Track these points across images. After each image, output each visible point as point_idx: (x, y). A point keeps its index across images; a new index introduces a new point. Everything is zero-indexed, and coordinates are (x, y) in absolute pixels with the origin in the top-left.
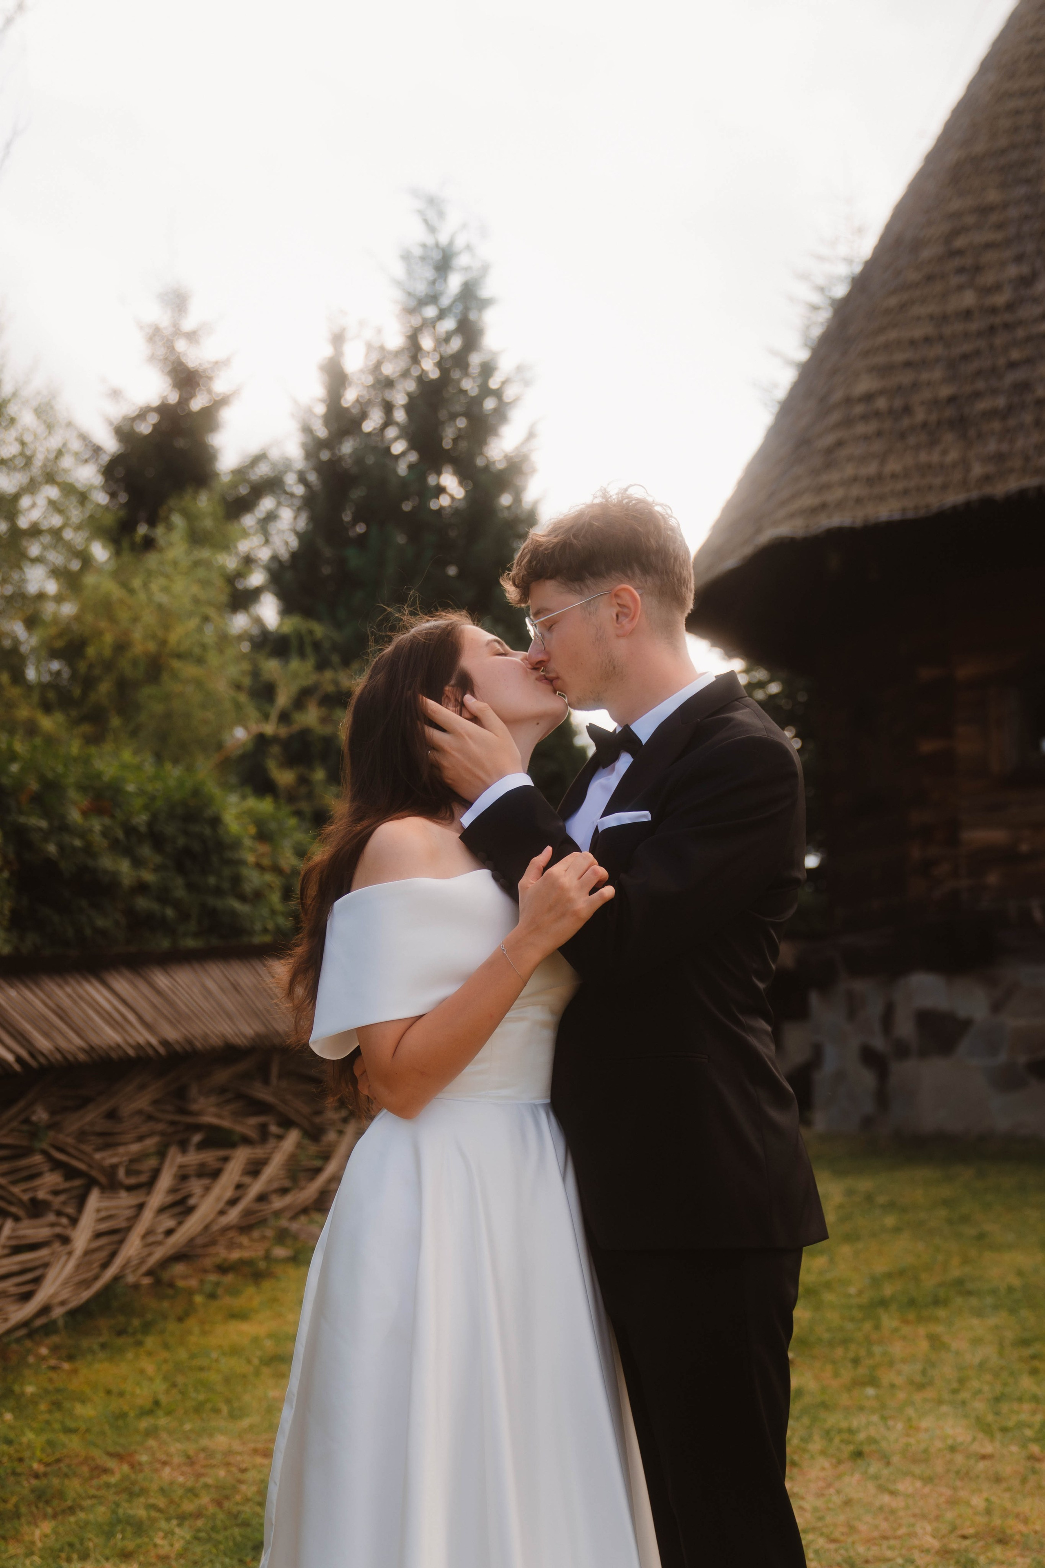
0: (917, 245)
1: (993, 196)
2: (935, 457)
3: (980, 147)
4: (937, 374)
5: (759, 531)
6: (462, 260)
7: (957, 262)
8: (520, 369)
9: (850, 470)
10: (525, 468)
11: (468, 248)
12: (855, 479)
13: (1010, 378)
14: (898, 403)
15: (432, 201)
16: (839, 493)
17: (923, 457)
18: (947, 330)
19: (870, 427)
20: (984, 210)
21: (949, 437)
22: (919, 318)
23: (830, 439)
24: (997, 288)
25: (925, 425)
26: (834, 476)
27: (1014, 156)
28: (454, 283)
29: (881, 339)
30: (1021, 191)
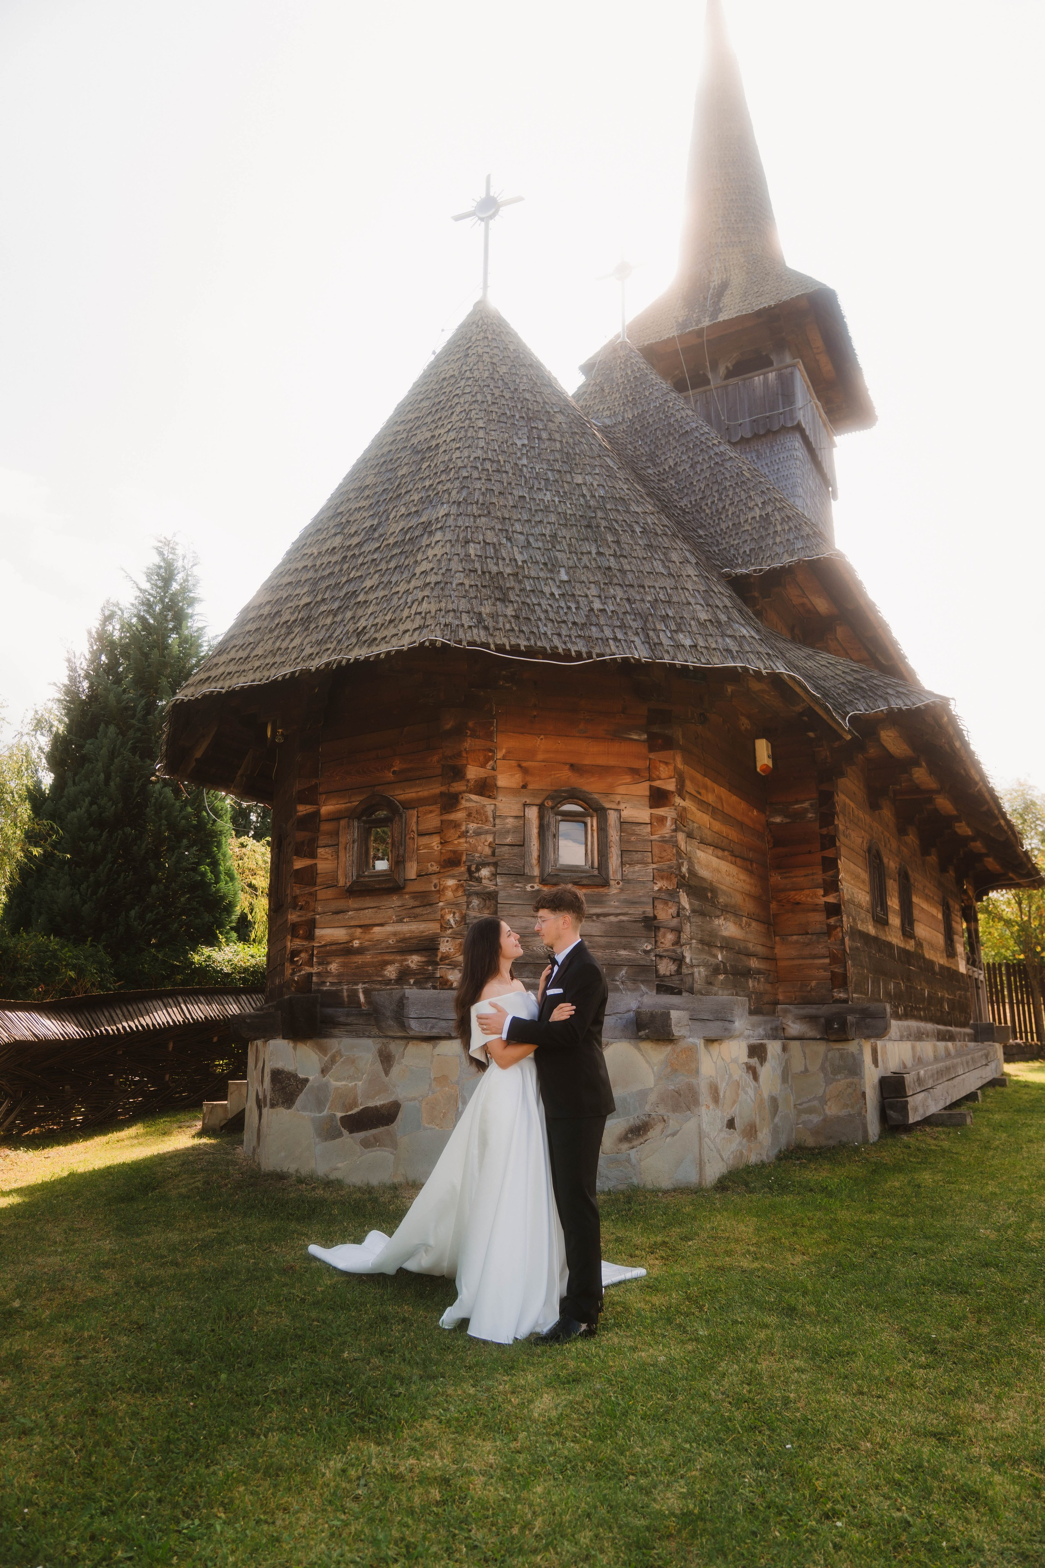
2: (285, 643)
4: (305, 589)
14: (275, 609)
17: (279, 644)
18: (318, 562)
20: (364, 489)
21: (298, 630)
24: (356, 533)
25: (287, 622)
27: (390, 457)
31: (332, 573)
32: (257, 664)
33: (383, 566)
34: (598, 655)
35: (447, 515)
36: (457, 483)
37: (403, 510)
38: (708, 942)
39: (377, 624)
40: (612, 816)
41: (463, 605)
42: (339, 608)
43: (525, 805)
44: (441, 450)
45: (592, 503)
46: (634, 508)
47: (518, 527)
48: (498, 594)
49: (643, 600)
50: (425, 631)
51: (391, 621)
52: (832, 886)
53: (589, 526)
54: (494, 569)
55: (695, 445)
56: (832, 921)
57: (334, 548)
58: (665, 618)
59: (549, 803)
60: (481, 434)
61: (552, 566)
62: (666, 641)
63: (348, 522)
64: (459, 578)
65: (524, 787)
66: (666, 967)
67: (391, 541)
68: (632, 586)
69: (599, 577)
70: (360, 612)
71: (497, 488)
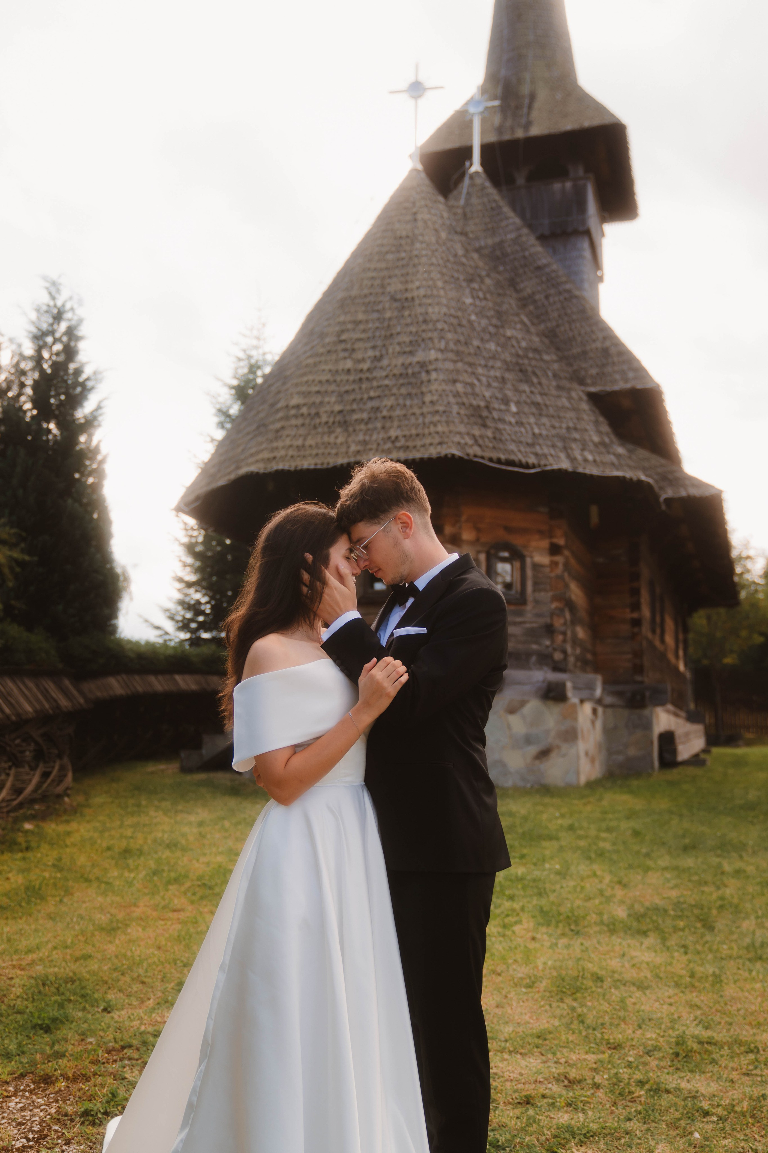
0: (322, 336)
1: (361, 316)
2: (332, 439)
3: (355, 292)
4: (333, 399)
5: (238, 468)
6: (68, 315)
7: (343, 346)
8: (95, 373)
9: (288, 442)
10: (96, 423)
11: (72, 309)
12: (291, 446)
13: (370, 404)
14: (313, 411)
15: (54, 283)
16: (283, 453)
17: (326, 439)
18: (338, 378)
19: (300, 421)
20: (357, 323)
21: (339, 430)
22: (324, 370)
23: (278, 425)
24: (363, 360)
25: (327, 423)
26: (280, 444)
27: (372, 299)
28: (63, 327)
29: (305, 379)
30: (375, 316)
31: (353, 390)
32: (314, 452)
33: (394, 390)
34: (545, 465)
35: (436, 360)
36: (435, 335)
37: (398, 348)
38: (575, 641)
39: (404, 436)
40: (528, 560)
41: (462, 428)
42: (370, 419)
43: (478, 552)
44: (417, 302)
45: (521, 353)
46: (546, 357)
47: (480, 370)
48: (479, 421)
49: (561, 427)
50: (445, 446)
51: (418, 435)
52: (636, 607)
53: (521, 371)
54: (475, 403)
55: (548, 280)
56: (636, 630)
57: (349, 371)
58: (575, 440)
59: (493, 551)
60: (442, 293)
61: (506, 401)
62: (579, 458)
63: (353, 350)
64: (455, 409)
65: (478, 540)
66: (558, 656)
67: (396, 371)
68: (553, 417)
69: (534, 410)
70: (388, 424)
71: (462, 339)
